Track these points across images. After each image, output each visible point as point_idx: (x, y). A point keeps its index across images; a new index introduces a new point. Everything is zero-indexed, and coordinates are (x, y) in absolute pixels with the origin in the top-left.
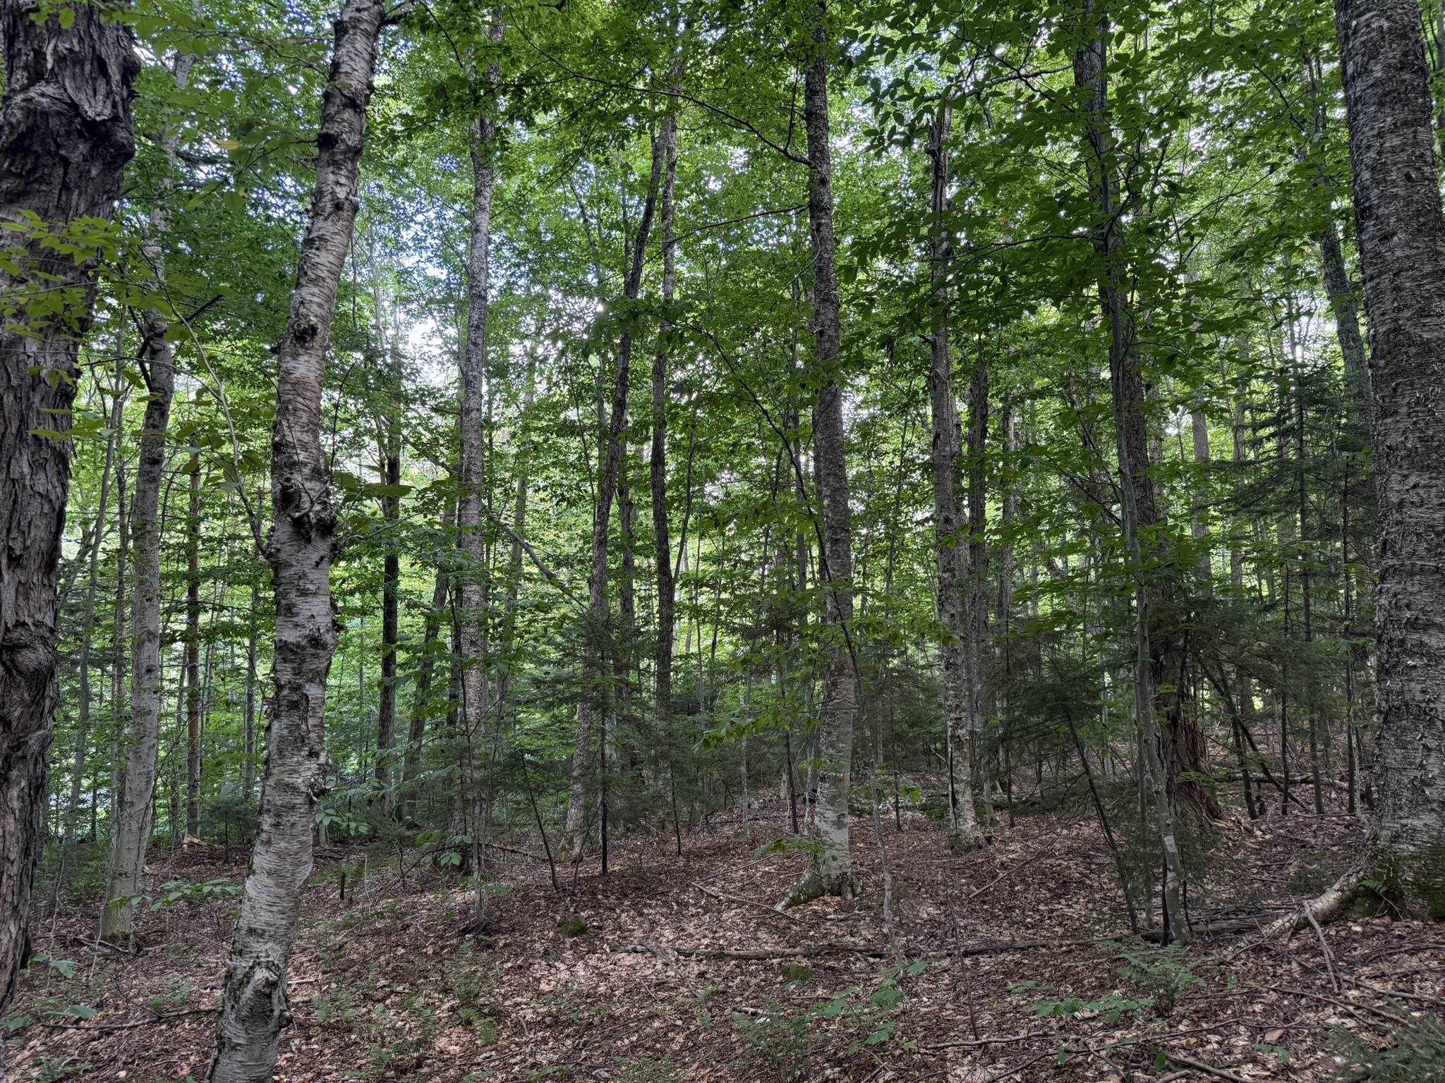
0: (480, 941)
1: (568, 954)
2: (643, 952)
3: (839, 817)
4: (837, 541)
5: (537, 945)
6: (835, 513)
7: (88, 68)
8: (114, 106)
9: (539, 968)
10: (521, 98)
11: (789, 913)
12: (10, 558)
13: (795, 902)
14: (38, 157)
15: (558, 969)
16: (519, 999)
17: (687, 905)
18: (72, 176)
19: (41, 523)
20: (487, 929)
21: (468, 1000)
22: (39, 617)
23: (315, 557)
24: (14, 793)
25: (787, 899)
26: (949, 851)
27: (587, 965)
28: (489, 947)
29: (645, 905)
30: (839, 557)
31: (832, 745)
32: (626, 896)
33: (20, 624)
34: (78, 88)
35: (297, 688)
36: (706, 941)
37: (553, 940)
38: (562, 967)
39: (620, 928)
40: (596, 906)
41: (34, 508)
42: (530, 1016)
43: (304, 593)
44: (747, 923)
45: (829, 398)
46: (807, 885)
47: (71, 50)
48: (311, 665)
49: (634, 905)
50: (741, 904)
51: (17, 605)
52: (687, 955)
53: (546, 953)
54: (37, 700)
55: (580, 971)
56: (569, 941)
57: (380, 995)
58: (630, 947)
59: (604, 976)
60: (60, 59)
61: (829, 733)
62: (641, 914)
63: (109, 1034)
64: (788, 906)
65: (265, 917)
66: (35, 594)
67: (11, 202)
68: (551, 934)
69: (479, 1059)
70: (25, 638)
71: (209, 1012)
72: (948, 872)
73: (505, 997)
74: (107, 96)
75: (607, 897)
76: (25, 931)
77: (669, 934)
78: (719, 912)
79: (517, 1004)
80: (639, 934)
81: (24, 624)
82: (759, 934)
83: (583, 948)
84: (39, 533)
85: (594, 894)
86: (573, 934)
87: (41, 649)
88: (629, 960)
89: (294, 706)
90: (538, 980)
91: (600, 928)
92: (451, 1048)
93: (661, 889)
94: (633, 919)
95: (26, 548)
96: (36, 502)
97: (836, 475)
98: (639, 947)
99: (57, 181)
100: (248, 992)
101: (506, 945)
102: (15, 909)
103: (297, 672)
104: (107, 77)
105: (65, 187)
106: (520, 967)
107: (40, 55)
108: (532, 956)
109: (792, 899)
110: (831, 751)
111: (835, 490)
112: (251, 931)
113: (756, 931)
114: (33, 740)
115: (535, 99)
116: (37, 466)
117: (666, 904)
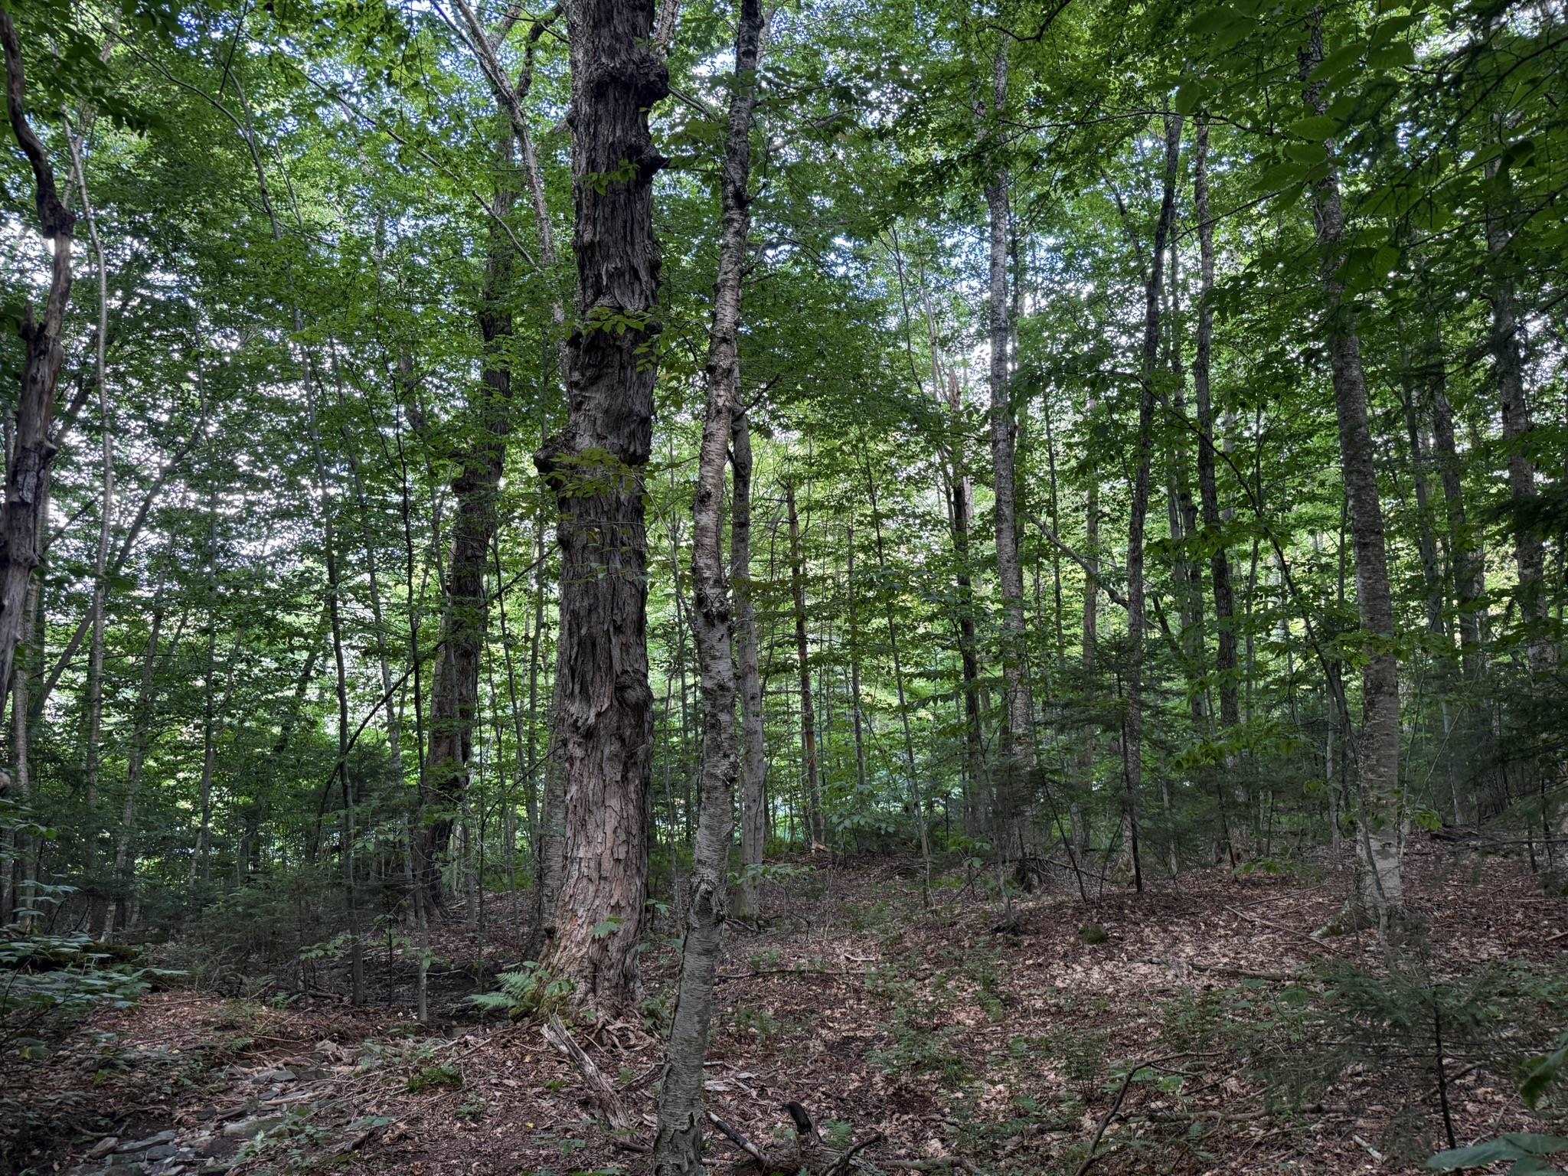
0: (1008, 939)
1: (1086, 959)
2: (1158, 964)
3: (1383, 847)
4: (1366, 545)
5: (1058, 948)
6: (1361, 515)
7: (627, 277)
8: (647, 299)
9: (1057, 968)
10: (981, 164)
11: (1325, 942)
12: (615, 628)
13: (1334, 932)
14: (604, 350)
15: (1074, 970)
16: (1033, 991)
17: (1216, 926)
18: (626, 357)
19: (631, 601)
20: (1015, 930)
21: (989, 984)
22: (636, 666)
23: (718, 635)
24: (632, 788)
25: (1325, 928)
26: (1542, 891)
27: (1102, 970)
28: (1015, 945)
29: (1171, 923)
30: (1369, 563)
31: (1372, 769)
32: (1154, 913)
33: (625, 672)
34: (623, 294)
35: (714, 716)
36: (1226, 960)
37: (1073, 945)
38: (1079, 969)
39: (1141, 941)
40: (1120, 919)
41: (626, 592)
42: (1039, 1004)
43: (714, 658)
44: (1274, 947)
45: (1345, 387)
46: (1348, 915)
47: (616, 268)
48: (721, 701)
49: (1160, 923)
50: (1275, 931)
51: (622, 659)
52: (1202, 970)
53: (1066, 955)
54: (639, 724)
55: (1096, 973)
56: (1088, 947)
57: (921, 975)
58: (1146, 958)
59: (1115, 980)
60: (610, 276)
61: (1367, 757)
62: (1165, 931)
63: (725, 981)
64: (1324, 936)
65: (706, 853)
66: (632, 651)
67: (592, 384)
68: (1072, 939)
69: (986, 1031)
70: (628, 682)
71: (791, 972)
72: (1531, 912)
73: (1022, 988)
74: (641, 293)
75: (1134, 912)
76: (646, 885)
77: (1189, 950)
78: (1250, 936)
79: (1030, 995)
80: (1160, 948)
81: (627, 672)
82: (1285, 959)
83: (1102, 955)
84: (631, 609)
85: (1121, 909)
86: (1092, 941)
87: (638, 689)
88: (1144, 969)
89: (713, 726)
90: (1054, 978)
91: (1122, 939)
92: (968, 1022)
93: (1192, 910)
94: (1157, 934)
95: (623, 620)
96: (627, 588)
97: (1359, 472)
98: (1155, 959)
99: (616, 364)
100: (698, 897)
101: (1030, 945)
102: (638, 869)
103: (713, 706)
104: (640, 280)
105: (623, 367)
106: (1040, 965)
107: (599, 276)
108: (1052, 956)
109: (1331, 928)
110: (1370, 776)
111: (1359, 489)
112: (699, 861)
113: (1282, 955)
114: (641, 750)
115: (994, 160)
116: (625, 562)
117: (1193, 923)
